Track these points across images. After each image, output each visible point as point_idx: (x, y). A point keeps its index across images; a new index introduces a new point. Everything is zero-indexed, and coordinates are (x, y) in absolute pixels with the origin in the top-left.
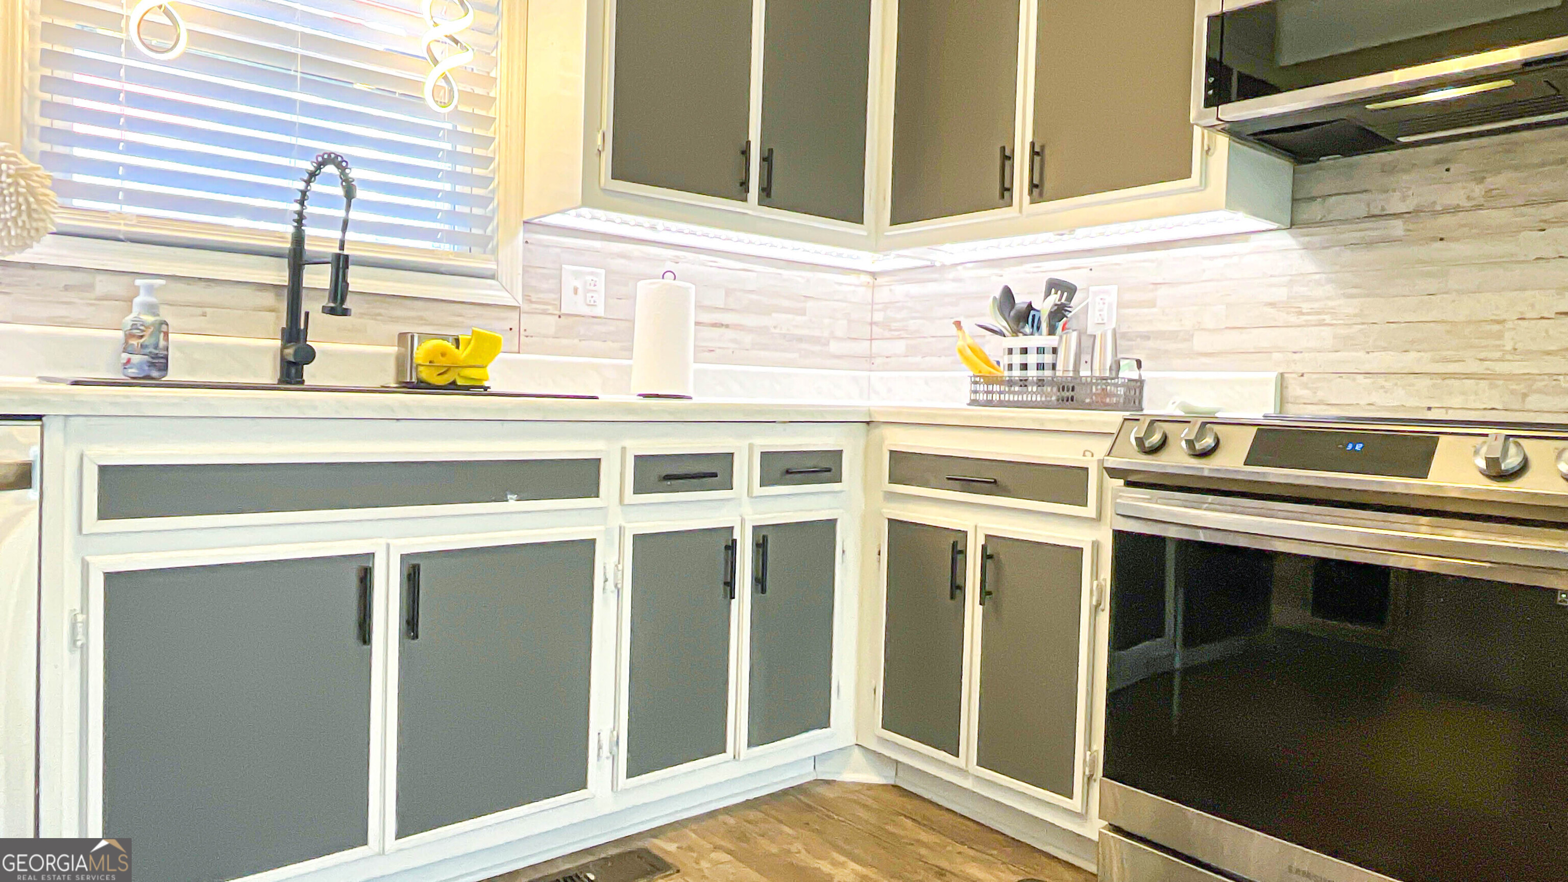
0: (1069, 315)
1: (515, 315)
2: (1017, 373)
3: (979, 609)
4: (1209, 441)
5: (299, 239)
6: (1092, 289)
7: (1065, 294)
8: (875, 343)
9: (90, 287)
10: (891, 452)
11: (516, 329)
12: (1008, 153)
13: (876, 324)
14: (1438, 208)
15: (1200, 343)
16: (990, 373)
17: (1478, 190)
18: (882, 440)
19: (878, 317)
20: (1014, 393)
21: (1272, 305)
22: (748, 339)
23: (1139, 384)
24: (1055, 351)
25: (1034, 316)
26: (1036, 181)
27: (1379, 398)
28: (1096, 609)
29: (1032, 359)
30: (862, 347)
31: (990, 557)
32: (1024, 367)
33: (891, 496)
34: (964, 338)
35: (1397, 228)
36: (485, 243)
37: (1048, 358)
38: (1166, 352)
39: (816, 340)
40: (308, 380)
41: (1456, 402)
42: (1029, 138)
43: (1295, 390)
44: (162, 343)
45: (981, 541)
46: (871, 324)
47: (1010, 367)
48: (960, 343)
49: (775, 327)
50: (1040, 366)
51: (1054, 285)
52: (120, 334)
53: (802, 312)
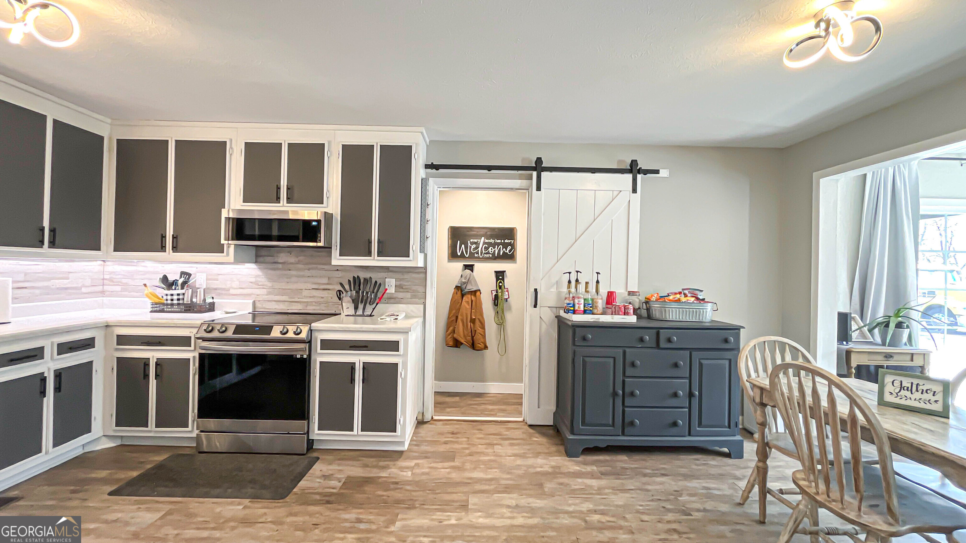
0: (188, 283)
2: (169, 302)
3: (155, 381)
4: (224, 329)
6: (197, 274)
7: (187, 276)
8: (105, 287)
10: (117, 335)
12: (164, 236)
13: (106, 279)
14: (289, 262)
15: (232, 291)
16: (159, 301)
17: (297, 260)
18: (113, 332)
19: (107, 277)
20: (169, 308)
21: (251, 282)
22: (37, 292)
23: (213, 304)
24: (184, 294)
25: (176, 282)
26: (174, 246)
27: (277, 307)
28: (194, 375)
29: (175, 297)
30: (100, 288)
31: (159, 365)
32: (172, 300)
33: (117, 350)
34: (148, 290)
35: (280, 266)
37: (181, 297)
38: (222, 294)
39: (75, 288)
41: (293, 308)
42: (172, 233)
43: (258, 305)
45: (155, 360)
46: (103, 279)
47: (167, 300)
48: (146, 292)
49: (53, 286)
50: (178, 300)
51: (183, 273)
53: (68, 278)
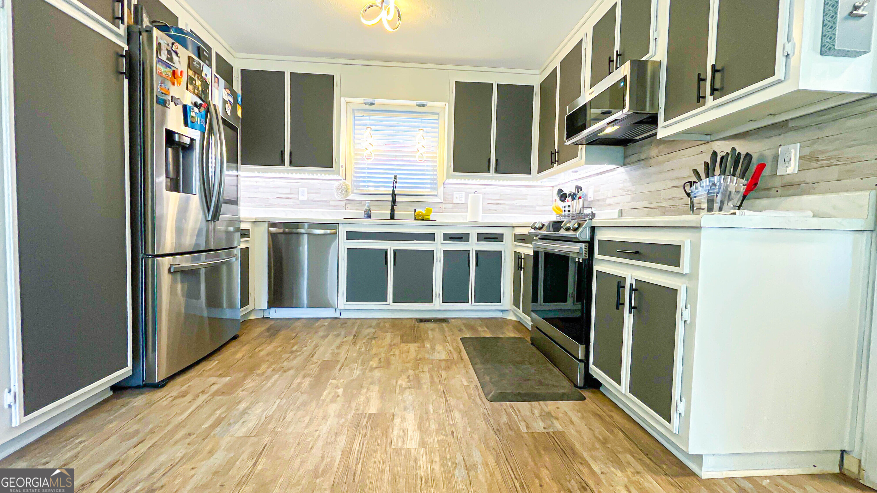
1: (442, 204)
4: (541, 226)
5: (394, 191)
6: (586, 187)
9: (361, 203)
10: (516, 234)
11: (442, 207)
12: (553, 153)
14: (650, 157)
16: (560, 213)
21: (620, 189)
22: (507, 207)
26: (557, 160)
29: (567, 209)
34: (556, 204)
36: (435, 189)
39: (531, 207)
40: (395, 219)
43: (624, 213)
44: (370, 213)
45: (523, 255)
47: (565, 211)
49: (516, 204)
50: (569, 211)
51: (574, 187)
52: (364, 211)
53: (526, 199)
